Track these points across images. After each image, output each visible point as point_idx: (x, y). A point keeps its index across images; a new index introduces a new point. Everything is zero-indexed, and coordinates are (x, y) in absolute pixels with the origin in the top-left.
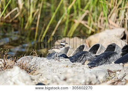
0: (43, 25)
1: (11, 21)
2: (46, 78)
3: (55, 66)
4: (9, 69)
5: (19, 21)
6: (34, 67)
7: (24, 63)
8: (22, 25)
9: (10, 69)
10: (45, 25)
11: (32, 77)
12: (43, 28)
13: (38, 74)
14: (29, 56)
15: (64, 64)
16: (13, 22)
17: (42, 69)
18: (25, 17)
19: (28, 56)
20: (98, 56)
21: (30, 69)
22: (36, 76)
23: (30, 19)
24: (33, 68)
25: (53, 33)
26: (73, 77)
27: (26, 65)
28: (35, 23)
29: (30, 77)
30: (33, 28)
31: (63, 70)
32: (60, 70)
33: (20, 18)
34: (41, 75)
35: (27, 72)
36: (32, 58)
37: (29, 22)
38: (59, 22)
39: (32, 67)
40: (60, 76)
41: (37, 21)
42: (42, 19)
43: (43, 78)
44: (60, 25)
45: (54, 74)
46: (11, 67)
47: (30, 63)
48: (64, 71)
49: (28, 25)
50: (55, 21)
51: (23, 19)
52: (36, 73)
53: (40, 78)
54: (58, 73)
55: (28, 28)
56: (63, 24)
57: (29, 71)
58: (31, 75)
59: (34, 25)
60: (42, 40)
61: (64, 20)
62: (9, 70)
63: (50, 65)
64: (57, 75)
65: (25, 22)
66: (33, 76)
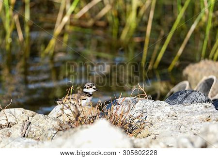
0: (159, 32)
1: (90, 23)
2: (164, 143)
3: (184, 118)
4: (85, 126)
5: (108, 25)
6: (139, 122)
7: (119, 113)
8: (115, 31)
9: (88, 126)
10: (162, 33)
11: (135, 142)
12: (159, 40)
13: (148, 135)
14: (128, 98)
15: (201, 115)
16: (95, 26)
17: (157, 125)
18: (121, 16)
19: (126, 98)
21: (130, 126)
22: (143, 140)
23: (132, 20)
24: (139, 124)
25: (180, 51)
27: (123, 118)
28: (142, 29)
29: (132, 141)
30: (137, 40)
31: (201, 127)
32: (194, 127)
33: (110, 19)
34: (154, 137)
35: (126, 131)
36: (136, 102)
37: (130, 27)
38: (193, 27)
39: (137, 120)
40: (193, 140)
41: (146, 24)
42: (157, 21)
43: (158, 143)
44: (195, 32)
45: (181, 135)
46: (90, 121)
47: (131, 113)
48: (203, 129)
49: (128, 33)
50: (183, 24)
51: (116, 21)
52: (144, 132)
53: (153, 144)
54: (190, 134)
55: (128, 40)
56: (201, 29)
57: (129, 128)
58: (133, 138)
59: (140, 32)
60: (156, 66)
61: (202, 24)
62: (87, 128)
63: (173, 117)
64: (189, 138)
65: (122, 25)
66: (137, 141)
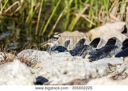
0: (44, 18)
1: (12, 14)
2: (46, 71)
3: (56, 59)
4: (9, 63)
5: (20, 15)
6: (34, 61)
7: (24, 57)
8: (23, 19)
9: (10, 63)
10: (45, 19)
11: (32, 70)
12: (44, 22)
13: (38, 67)
14: (29, 50)
15: (64, 58)
16: (14, 16)
17: (42, 62)
18: (26, 11)
20: (98, 49)
21: (30, 63)
22: (36, 69)
23: (31, 13)
24: (34, 62)
25: (54, 27)
26: (73, 71)
27: (27, 59)
28: (36, 17)
29: (31, 70)
30: (34, 22)
32: (60, 64)
33: (21, 12)
34: (41, 68)
35: (28, 65)
36: (33, 52)
37: (30, 16)
38: (61, 16)
39: (33, 60)
40: (60, 70)
41: (38, 15)
42: (43, 13)
43: (43, 71)
44: (62, 18)
45: (54, 67)
46: (11, 61)
47: (30, 57)
48: (65, 65)
49: (29, 19)
50: (56, 15)
51: (24, 13)
52: (36, 66)
53: (41, 71)
54: (58, 67)
55: (29, 22)
56: (64, 17)
58: (31, 69)
60: (42, 34)
61: (65, 14)
62: (10, 64)
63: (50, 59)
64: (58, 69)
65: (26, 15)
